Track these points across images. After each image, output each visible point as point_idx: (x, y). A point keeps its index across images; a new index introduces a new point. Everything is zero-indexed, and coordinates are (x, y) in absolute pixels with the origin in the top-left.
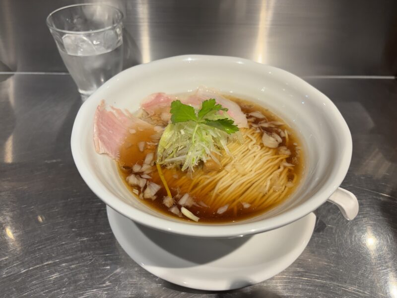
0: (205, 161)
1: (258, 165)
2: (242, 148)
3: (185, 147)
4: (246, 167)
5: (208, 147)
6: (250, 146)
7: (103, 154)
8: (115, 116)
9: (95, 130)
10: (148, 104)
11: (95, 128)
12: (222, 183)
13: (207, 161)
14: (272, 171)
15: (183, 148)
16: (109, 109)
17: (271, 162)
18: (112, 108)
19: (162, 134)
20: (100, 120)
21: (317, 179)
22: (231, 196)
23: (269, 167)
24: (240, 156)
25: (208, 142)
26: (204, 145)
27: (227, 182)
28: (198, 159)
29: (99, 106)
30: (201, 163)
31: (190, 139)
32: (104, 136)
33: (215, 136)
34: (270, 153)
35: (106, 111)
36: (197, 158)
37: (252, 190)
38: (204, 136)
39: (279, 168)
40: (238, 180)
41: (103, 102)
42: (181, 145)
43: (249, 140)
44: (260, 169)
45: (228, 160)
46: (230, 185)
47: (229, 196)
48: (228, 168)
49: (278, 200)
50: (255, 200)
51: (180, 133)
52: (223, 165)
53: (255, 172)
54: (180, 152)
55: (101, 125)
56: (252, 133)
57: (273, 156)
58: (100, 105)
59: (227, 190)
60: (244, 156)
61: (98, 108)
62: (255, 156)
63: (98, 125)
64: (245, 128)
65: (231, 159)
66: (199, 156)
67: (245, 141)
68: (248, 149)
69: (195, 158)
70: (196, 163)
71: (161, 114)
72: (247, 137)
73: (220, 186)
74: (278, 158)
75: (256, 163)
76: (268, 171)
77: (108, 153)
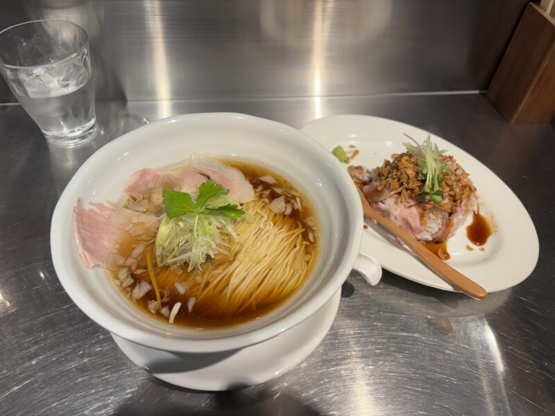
0: (213, 257)
1: (273, 248)
2: (253, 229)
3: (187, 242)
4: (259, 252)
5: (213, 241)
6: (262, 226)
7: (93, 267)
8: (96, 213)
9: (77, 241)
10: (132, 186)
11: (76, 238)
12: (236, 276)
13: (215, 255)
14: (288, 251)
15: (185, 243)
16: (87, 207)
17: (287, 240)
18: (91, 204)
19: (158, 229)
20: (80, 225)
21: (332, 258)
22: (247, 290)
23: (285, 247)
24: (251, 238)
25: (211, 235)
26: (208, 239)
27: (242, 274)
28: (204, 255)
29: (75, 207)
30: (208, 257)
31: (191, 231)
32: (89, 244)
33: (219, 226)
34: (284, 229)
35: (85, 210)
36: (203, 253)
37: (270, 277)
38: (207, 227)
39: (295, 246)
40: (253, 270)
41: (79, 201)
42: (182, 240)
43: (260, 216)
44: (276, 251)
45: (239, 246)
46: (244, 279)
47: (245, 291)
48: (240, 256)
49: (297, 285)
50: (274, 289)
51: (179, 225)
52: (233, 254)
53: (270, 256)
54: (183, 248)
55: (83, 231)
56: (261, 206)
57: (287, 232)
58: (76, 205)
59: (242, 285)
60: (257, 238)
61: (75, 211)
62: (268, 237)
63: (79, 233)
64: (253, 201)
65: (242, 246)
66: (205, 252)
67: (255, 219)
68: (260, 229)
69: (200, 254)
70: (202, 260)
71: (150, 196)
72: (257, 212)
73: (234, 281)
74: (293, 234)
75: (270, 245)
76: (283, 253)
77: (99, 263)
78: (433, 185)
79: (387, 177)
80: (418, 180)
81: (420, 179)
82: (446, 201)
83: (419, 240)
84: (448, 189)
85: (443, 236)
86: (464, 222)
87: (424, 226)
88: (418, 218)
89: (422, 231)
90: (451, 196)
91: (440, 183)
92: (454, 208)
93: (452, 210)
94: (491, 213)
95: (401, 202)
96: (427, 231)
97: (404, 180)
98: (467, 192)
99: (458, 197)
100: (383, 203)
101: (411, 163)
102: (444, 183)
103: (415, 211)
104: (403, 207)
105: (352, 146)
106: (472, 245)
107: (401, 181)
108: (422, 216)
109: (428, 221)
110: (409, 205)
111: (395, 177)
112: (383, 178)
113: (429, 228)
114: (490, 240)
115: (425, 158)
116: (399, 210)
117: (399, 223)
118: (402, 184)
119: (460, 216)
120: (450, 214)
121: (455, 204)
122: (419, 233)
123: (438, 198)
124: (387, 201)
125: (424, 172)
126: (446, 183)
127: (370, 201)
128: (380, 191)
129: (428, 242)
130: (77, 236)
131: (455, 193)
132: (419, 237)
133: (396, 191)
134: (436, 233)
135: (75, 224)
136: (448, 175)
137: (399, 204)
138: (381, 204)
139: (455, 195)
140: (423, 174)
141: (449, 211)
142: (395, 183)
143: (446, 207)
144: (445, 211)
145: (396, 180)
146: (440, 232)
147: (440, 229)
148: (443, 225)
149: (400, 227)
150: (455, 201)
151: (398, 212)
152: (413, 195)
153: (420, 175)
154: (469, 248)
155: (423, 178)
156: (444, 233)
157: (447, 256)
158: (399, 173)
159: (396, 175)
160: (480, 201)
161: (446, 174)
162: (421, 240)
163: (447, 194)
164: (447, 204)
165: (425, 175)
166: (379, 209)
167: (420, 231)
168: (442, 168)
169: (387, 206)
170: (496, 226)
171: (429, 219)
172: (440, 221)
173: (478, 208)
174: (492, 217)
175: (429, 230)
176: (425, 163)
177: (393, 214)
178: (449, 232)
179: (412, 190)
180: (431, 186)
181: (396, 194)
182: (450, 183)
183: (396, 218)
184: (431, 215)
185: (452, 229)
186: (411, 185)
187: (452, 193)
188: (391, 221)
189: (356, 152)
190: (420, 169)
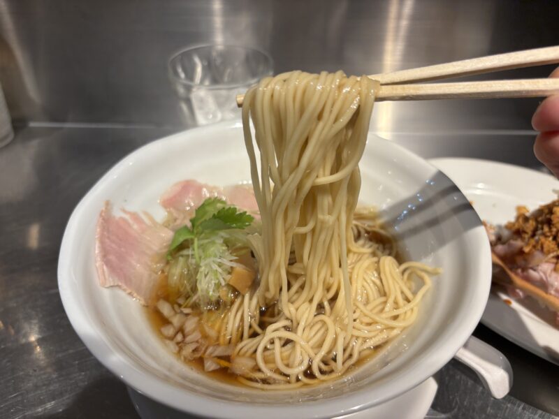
7: (111, 287)
16: (117, 214)
18: (124, 211)
20: (105, 233)
29: (102, 211)
32: (112, 257)
35: (114, 216)
41: (108, 204)
55: (107, 240)
58: (104, 209)
61: (101, 215)
63: (102, 242)
77: (120, 284)
79: (533, 235)
100: (535, 270)
111: (548, 234)
112: (526, 236)
124: (540, 268)
128: (529, 254)
130: (97, 245)
133: (554, 254)
135: (98, 230)
138: (531, 272)
142: (549, 243)
145: (551, 239)
169: (542, 274)
177: (552, 286)
181: (553, 257)
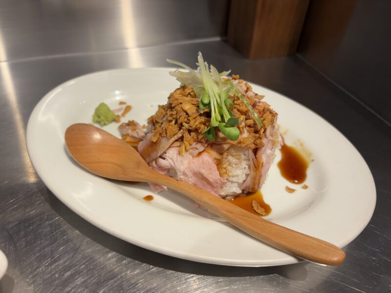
78: (222, 117)
79: (162, 123)
80: (201, 115)
81: (202, 112)
82: (246, 135)
83: (224, 198)
84: (243, 117)
85: (254, 184)
86: (273, 159)
87: (226, 176)
88: (214, 167)
89: (224, 183)
90: (249, 126)
91: (230, 110)
92: (258, 141)
93: (256, 145)
94: (299, 140)
95: (186, 150)
96: (232, 182)
97: (182, 119)
98: (268, 116)
99: (259, 126)
100: (164, 159)
101: (187, 96)
102: (235, 110)
103: (209, 158)
104: (191, 157)
105: (121, 103)
106: (292, 186)
107: (179, 122)
108: (219, 163)
109: (229, 168)
110: (197, 152)
111: (170, 118)
112: (158, 126)
113: (233, 176)
114: (310, 172)
115: (201, 83)
116: (186, 162)
117: (192, 180)
118: (181, 126)
119: (269, 151)
120: (255, 151)
121: (258, 135)
122: (222, 187)
123: (234, 131)
124: (167, 155)
125: (206, 101)
126: (238, 110)
127: (148, 160)
128: (156, 143)
129: (236, 196)
131: (254, 121)
132: (223, 193)
133: (176, 137)
134: (244, 181)
136: (238, 99)
137: (184, 153)
138: (161, 161)
139: (255, 124)
140: (205, 105)
141: (253, 146)
142: (173, 127)
143: (248, 142)
144: (247, 148)
145: (173, 123)
146: (249, 179)
147: (247, 175)
148: (249, 167)
149: (195, 185)
150: (256, 132)
151: (186, 165)
152: (200, 137)
153: (201, 106)
154: (291, 191)
155: (206, 110)
156: (254, 178)
157: (267, 209)
158: (174, 112)
159: (172, 115)
160: (281, 131)
161: (235, 99)
162: (227, 196)
163: (243, 124)
164: (248, 138)
165: (208, 105)
166: (161, 168)
167: (222, 185)
168: (228, 91)
169: (170, 161)
170: (310, 155)
171: (230, 164)
172: (244, 164)
173: (283, 139)
174: (301, 145)
175: (234, 179)
176: (203, 89)
177: (179, 170)
178: (261, 176)
179: (196, 130)
180: (219, 118)
181: (176, 141)
182: (243, 108)
183: (184, 174)
184: (230, 158)
185: (263, 171)
186: (194, 124)
187: (250, 122)
188: (181, 180)
189: (128, 109)
190: (200, 100)
